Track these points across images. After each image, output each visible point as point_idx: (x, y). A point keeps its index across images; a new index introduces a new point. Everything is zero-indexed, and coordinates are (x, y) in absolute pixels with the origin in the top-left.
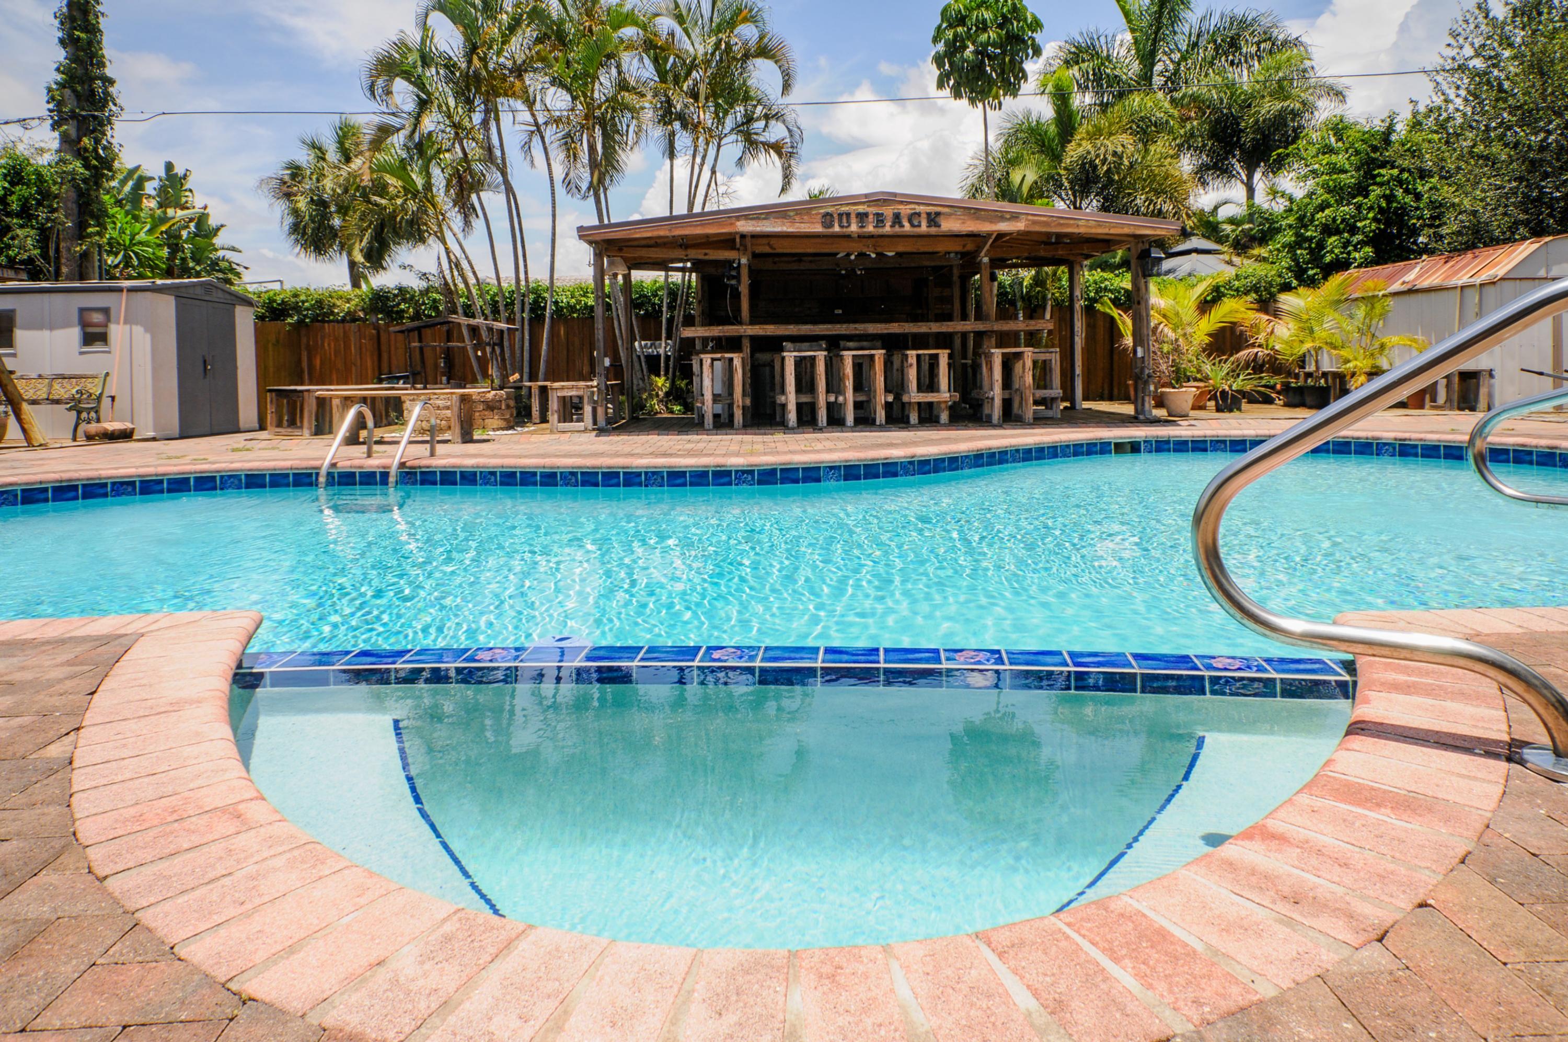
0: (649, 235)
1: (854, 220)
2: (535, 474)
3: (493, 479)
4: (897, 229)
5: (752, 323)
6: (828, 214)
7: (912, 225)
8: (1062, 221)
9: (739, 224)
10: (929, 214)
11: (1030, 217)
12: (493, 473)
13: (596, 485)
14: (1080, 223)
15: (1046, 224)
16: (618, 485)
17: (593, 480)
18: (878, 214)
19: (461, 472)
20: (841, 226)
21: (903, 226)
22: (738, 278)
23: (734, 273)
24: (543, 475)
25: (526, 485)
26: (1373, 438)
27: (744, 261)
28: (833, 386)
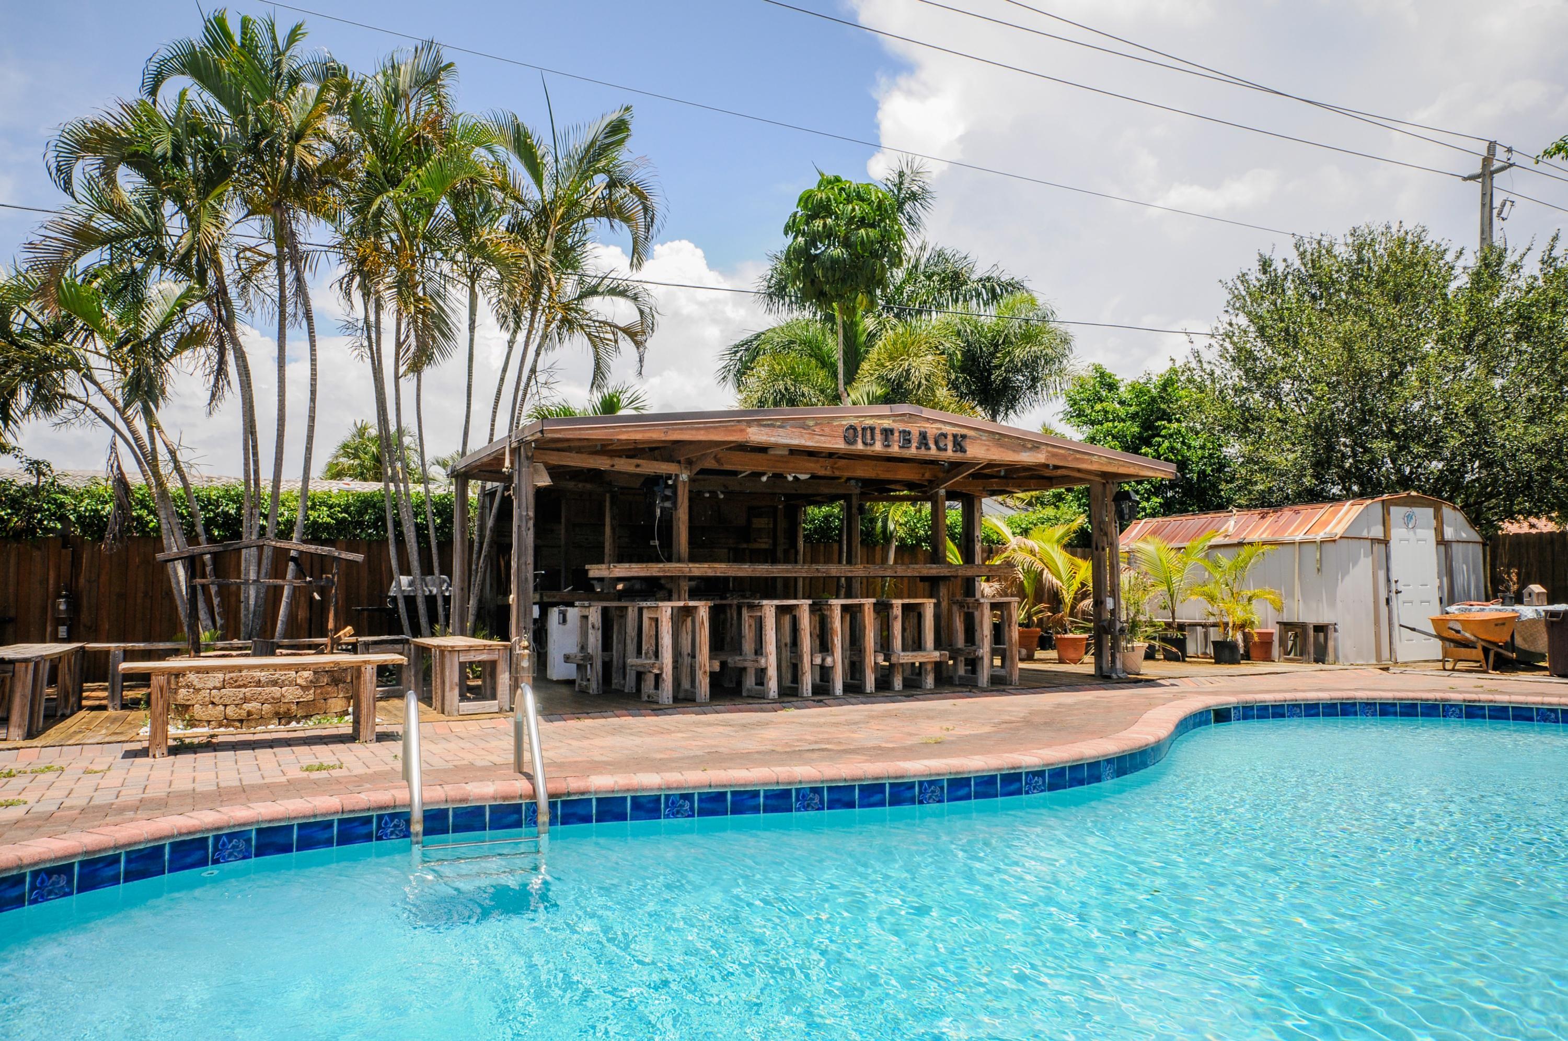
0: (638, 436)
1: (878, 436)
2: (756, 794)
3: (687, 805)
4: (923, 451)
5: (693, 559)
6: (851, 427)
7: (939, 449)
8: (1078, 456)
9: (750, 431)
10: (955, 436)
11: (1050, 449)
12: (687, 797)
13: (851, 805)
14: (1095, 459)
15: (1064, 457)
16: (882, 804)
17: (846, 798)
18: (904, 431)
19: (634, 798)
20: (865, 443)
21: (929, 449)
22: (674, 498)
23: (668, 492)
24: (769, 795)
25: (741, 812)
26: (1442, 700)
27: (684, 477)
28: (824, 645)
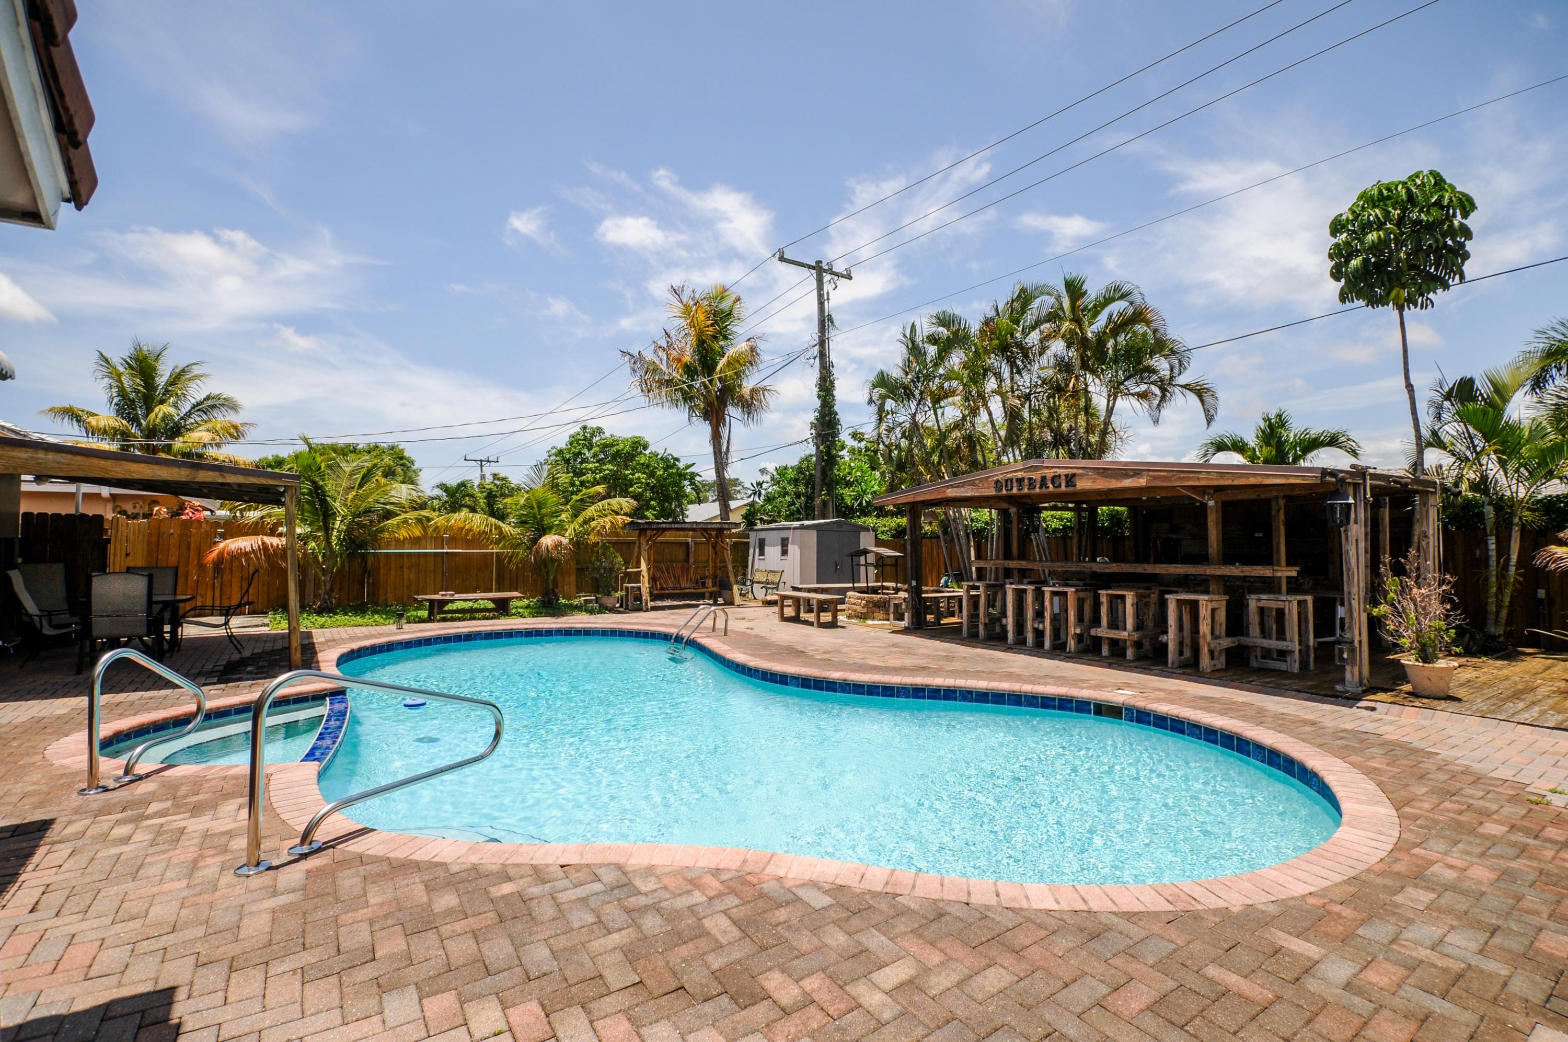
1: (1016, 484)
6: (998, 481)
7: (1055, 485)
9: (949, 491)
10: (1067, 476)
15: (1165, 478)
18: (1031, 478)
20: (1007, 490)
21: (1048, 487)
